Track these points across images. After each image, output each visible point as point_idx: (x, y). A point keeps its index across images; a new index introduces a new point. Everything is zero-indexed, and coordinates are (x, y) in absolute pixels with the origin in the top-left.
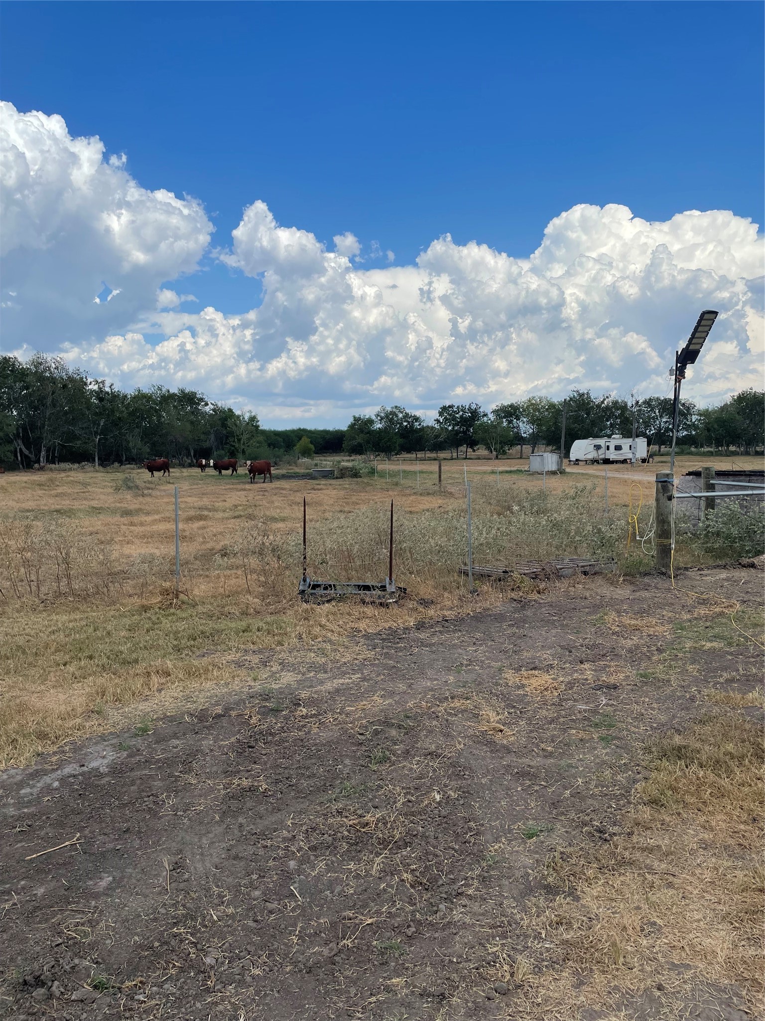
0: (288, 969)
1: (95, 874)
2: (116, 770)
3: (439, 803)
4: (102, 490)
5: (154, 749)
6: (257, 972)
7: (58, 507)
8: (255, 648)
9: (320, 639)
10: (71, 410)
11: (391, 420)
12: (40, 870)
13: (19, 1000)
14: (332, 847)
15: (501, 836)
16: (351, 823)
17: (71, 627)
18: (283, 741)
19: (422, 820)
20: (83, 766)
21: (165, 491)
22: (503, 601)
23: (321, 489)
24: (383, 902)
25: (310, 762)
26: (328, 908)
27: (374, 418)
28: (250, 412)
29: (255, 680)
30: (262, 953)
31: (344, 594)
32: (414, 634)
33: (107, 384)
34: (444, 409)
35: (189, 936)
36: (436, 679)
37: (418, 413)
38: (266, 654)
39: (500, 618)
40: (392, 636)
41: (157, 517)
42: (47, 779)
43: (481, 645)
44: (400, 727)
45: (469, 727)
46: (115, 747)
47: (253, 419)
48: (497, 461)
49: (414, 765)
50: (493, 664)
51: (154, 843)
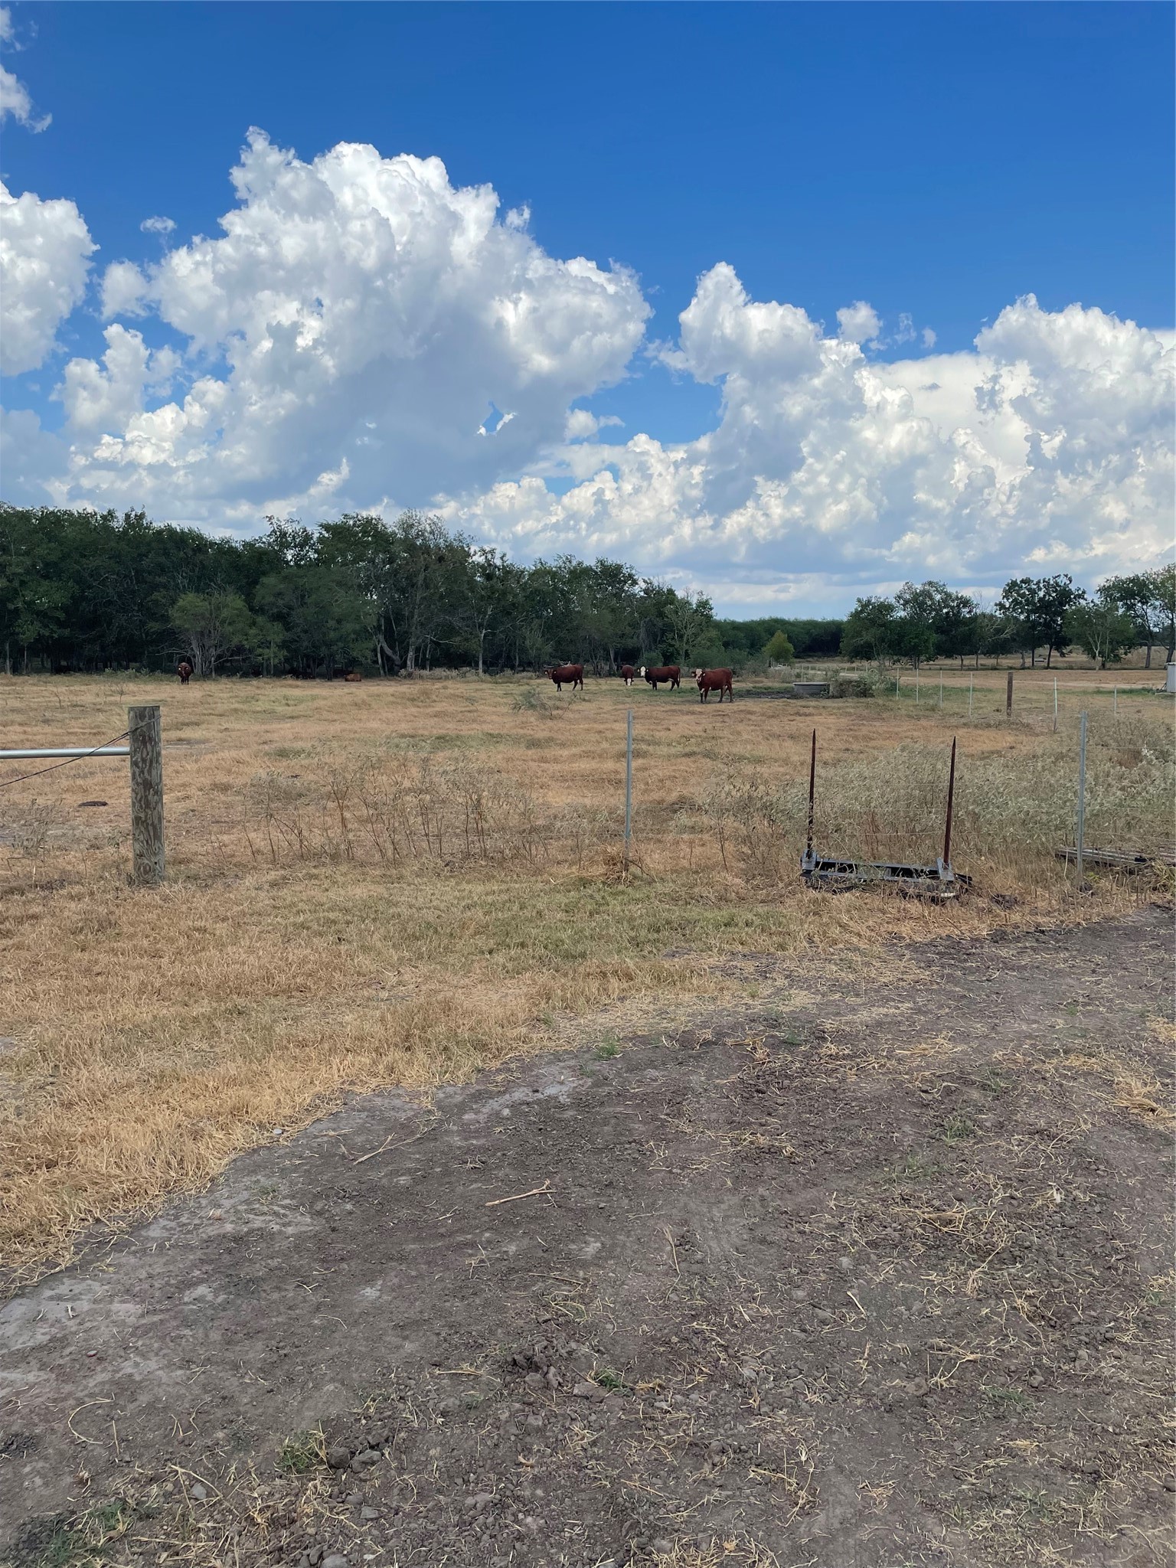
0: (859, 1402)
1: (579, 1234)
2: (580, 1102)
3: (1061, 1206)
4: (494, 709)
5: (626, 1079)
6: (815, 1398)
7: (443, 732)
8: (746, 950)
9: (841, 946)
10: (450, 593)
11: (922, 605)
12: (507, 1221)
13: (509, 1383)
14: (900, 1246)
15: (1168, 1267)
16: (926, 1216)
17: (490, 901)
18: (807, 1088)
19: (1035, 1227)
20: (537, 1091)
21: (579, 711)
22: (1137, 907)
23: (810, 715)
24: (988, 1334)
25: (851, 1122)
26: (906, 1330)
27: (893, 601)
28: (701, 593)
29: (753, 997)
30: (819, 1375)
31: (872, 880)
32: (989, 949)
33: (498, 555)
34: (1013, 586)
35: (714, 1336)
36: (1035, 1022)
37: (966, 592)
38: (764, 961)
39: (1134, 933)
40: (954, 950)
41: (574, 750)
42: (494, 1104)
43: (1105, 974)
44: (984, 1087)
45: (1098, 1099)
46: (574, 1071)
47: (704, 604)
48: (1103, 673)
49: (1015, 1146)
50: (1129, 1005)
51: (647, 1206)
